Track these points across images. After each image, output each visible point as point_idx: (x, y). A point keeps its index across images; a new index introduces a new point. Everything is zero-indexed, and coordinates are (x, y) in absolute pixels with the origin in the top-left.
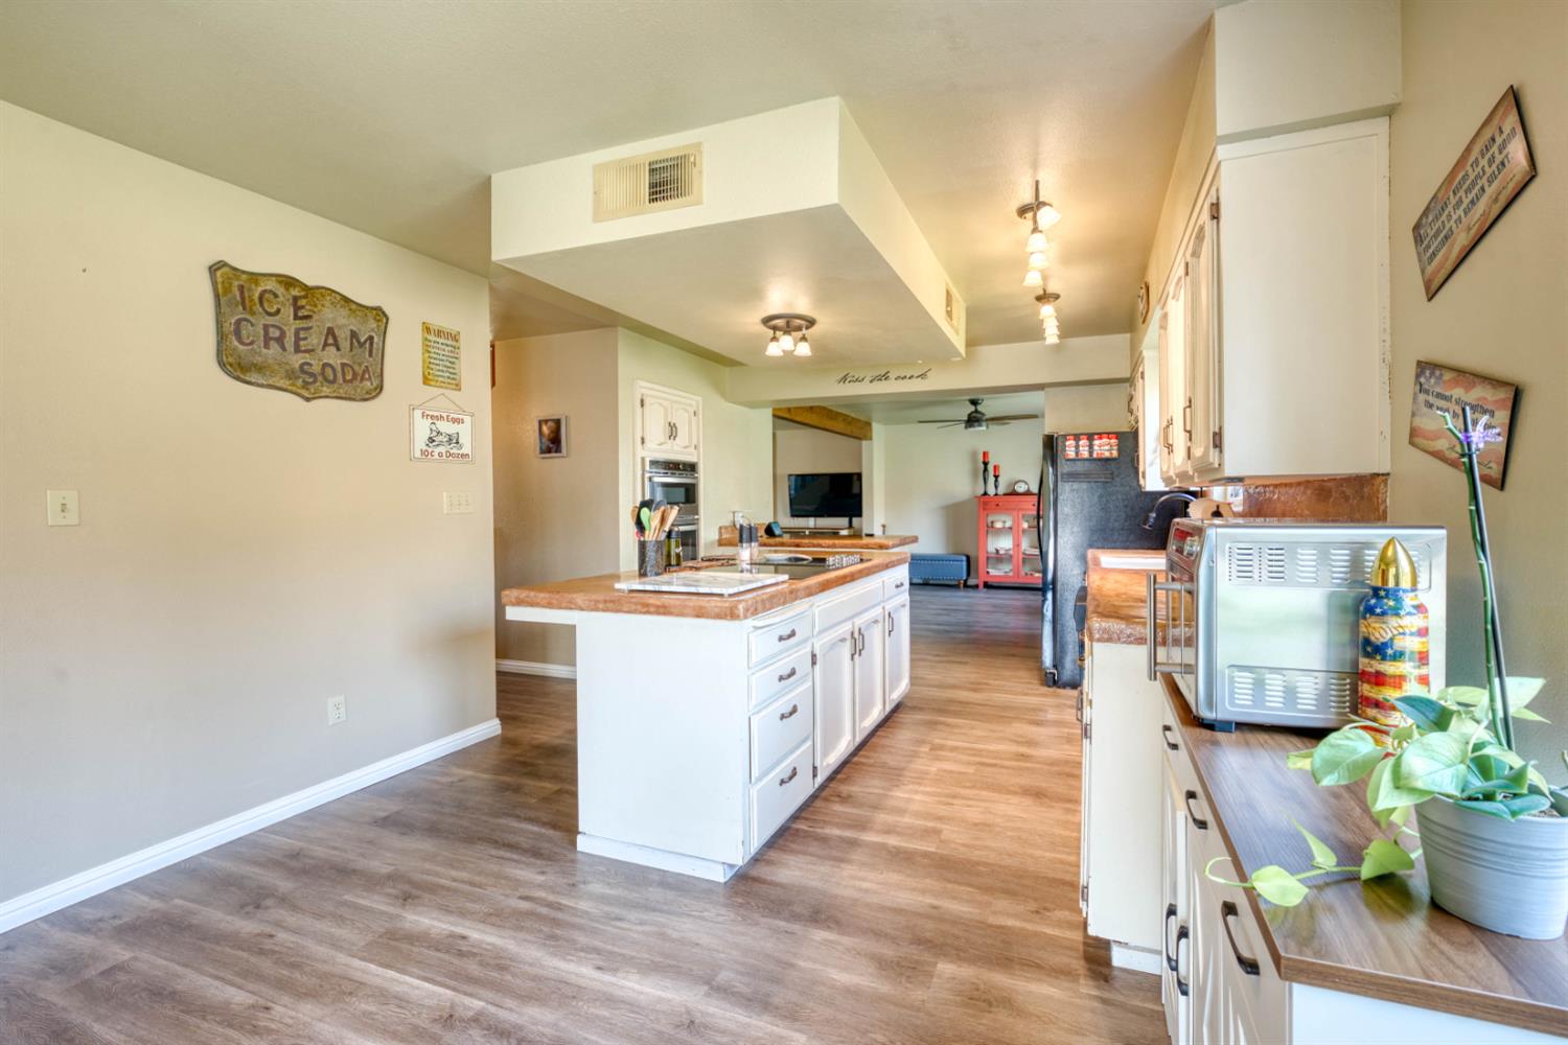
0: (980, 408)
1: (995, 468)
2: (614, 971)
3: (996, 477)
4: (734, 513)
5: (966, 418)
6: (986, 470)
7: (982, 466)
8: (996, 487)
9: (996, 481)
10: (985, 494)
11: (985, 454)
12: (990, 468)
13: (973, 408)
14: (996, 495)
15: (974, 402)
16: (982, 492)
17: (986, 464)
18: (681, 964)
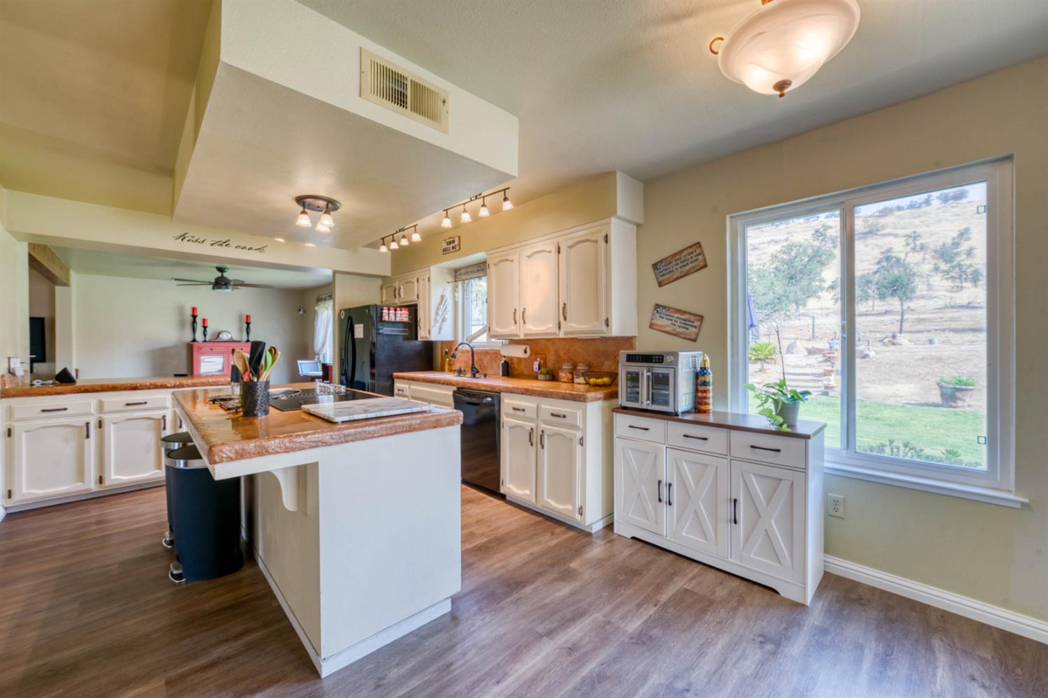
0: (225, 275)
1: (204, 321)
2: (506, 675)
3: (205, 327)
4: (9, 358)
5: (213, 281)
6: (194, 321)
7: (191, 319)
8: (205, 335)
9: (205, 331)
10: (194, 340)
11: (194, 309)
12: (199, 320)
13: (219, 274)
14: (205, 341)
15: (221, 270)
16: (192, 339)
17: (194, 317)
18: (519, 644)
